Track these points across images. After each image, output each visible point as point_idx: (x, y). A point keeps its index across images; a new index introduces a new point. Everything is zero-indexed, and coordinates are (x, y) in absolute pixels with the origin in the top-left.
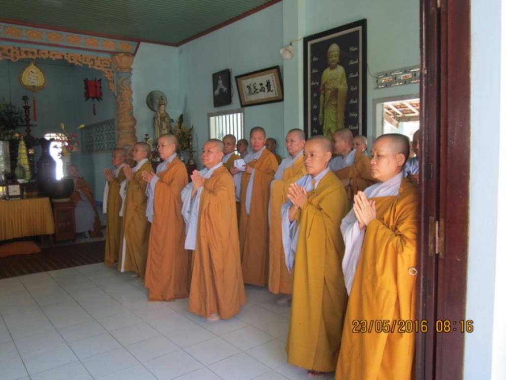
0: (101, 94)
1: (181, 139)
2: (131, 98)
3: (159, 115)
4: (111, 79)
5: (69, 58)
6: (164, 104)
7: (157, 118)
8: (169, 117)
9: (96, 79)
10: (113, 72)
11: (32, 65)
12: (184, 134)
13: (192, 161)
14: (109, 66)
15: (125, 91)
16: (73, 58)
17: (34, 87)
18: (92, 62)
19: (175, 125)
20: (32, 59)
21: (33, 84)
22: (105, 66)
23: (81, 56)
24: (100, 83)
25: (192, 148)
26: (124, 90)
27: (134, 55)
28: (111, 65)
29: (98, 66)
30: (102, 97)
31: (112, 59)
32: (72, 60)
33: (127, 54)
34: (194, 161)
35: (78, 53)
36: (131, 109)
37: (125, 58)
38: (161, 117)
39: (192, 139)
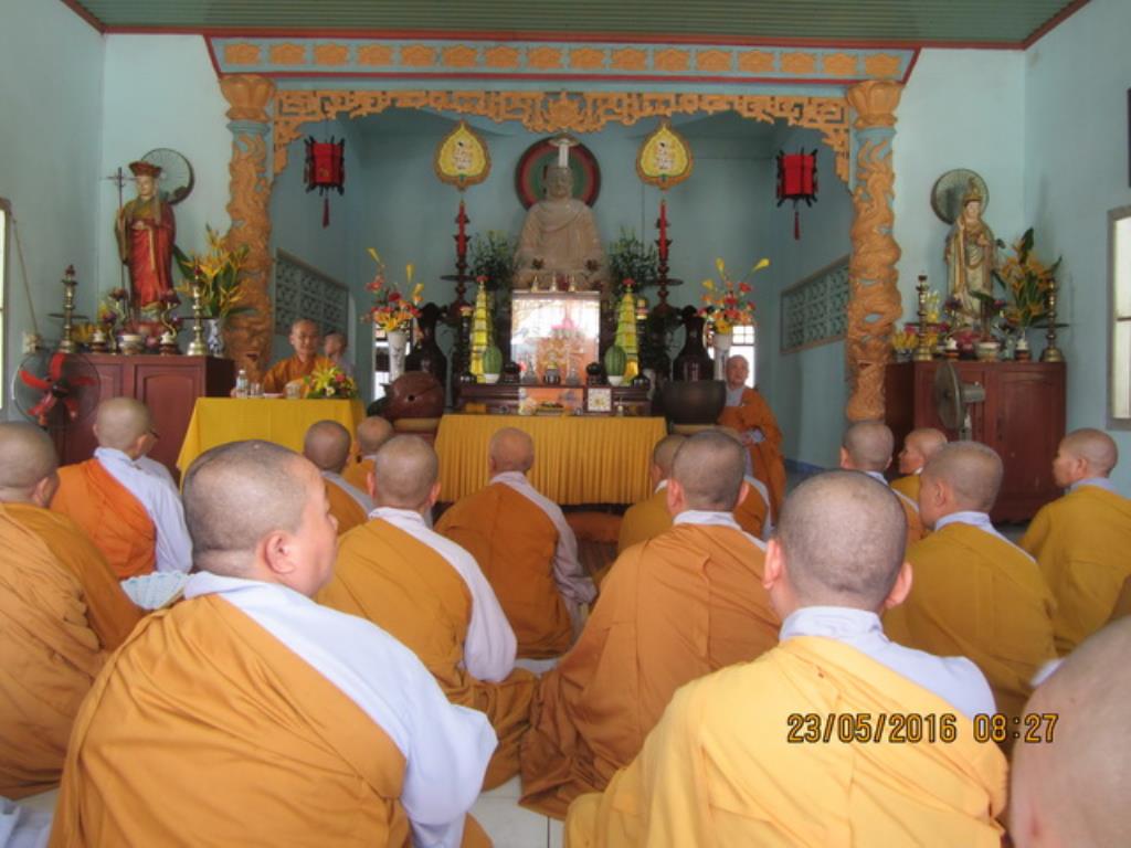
0: (814, 186)
1: (1021, 292)
2: (889, 193)
3: (962, 228)
4: (841, 150)
5: (745, 107)
6: (979, 200)
7: (957, 236)
8: (992, 235)
9: (803, 150)
10: (847, 131)
11: (664, 129)
12: (1031, 278)
13: (1052, 352)
14: (838, 117)
15: (875, 175)
16: (752, 107)
17: (664, 176)
18: (797, 110)
19: (1008, 254)
20: (665, 116)
21: (661, 172)
22: (829, 117)
23: (773, 99)
24: (815, 161)
25: (1055, 316)
26: (871, 173)
27: (904, 82)
28: (842, 116)
29: (812, 120)
30: (816, 195)
31: (846, 99)
32: (750, 110)
33: (884, 83)
34: (1060, 353)
35: (765, 91)
36: (889, 219)
37: (880, 92)
38: (965, 232)
39: (1056, 290)
